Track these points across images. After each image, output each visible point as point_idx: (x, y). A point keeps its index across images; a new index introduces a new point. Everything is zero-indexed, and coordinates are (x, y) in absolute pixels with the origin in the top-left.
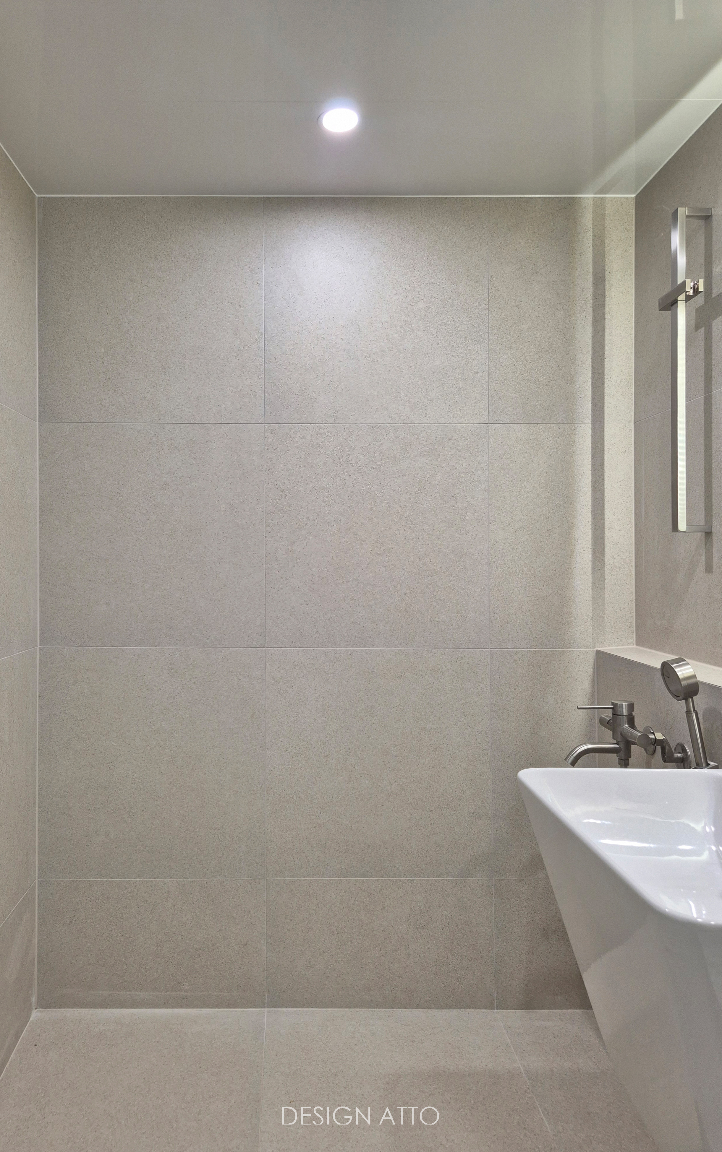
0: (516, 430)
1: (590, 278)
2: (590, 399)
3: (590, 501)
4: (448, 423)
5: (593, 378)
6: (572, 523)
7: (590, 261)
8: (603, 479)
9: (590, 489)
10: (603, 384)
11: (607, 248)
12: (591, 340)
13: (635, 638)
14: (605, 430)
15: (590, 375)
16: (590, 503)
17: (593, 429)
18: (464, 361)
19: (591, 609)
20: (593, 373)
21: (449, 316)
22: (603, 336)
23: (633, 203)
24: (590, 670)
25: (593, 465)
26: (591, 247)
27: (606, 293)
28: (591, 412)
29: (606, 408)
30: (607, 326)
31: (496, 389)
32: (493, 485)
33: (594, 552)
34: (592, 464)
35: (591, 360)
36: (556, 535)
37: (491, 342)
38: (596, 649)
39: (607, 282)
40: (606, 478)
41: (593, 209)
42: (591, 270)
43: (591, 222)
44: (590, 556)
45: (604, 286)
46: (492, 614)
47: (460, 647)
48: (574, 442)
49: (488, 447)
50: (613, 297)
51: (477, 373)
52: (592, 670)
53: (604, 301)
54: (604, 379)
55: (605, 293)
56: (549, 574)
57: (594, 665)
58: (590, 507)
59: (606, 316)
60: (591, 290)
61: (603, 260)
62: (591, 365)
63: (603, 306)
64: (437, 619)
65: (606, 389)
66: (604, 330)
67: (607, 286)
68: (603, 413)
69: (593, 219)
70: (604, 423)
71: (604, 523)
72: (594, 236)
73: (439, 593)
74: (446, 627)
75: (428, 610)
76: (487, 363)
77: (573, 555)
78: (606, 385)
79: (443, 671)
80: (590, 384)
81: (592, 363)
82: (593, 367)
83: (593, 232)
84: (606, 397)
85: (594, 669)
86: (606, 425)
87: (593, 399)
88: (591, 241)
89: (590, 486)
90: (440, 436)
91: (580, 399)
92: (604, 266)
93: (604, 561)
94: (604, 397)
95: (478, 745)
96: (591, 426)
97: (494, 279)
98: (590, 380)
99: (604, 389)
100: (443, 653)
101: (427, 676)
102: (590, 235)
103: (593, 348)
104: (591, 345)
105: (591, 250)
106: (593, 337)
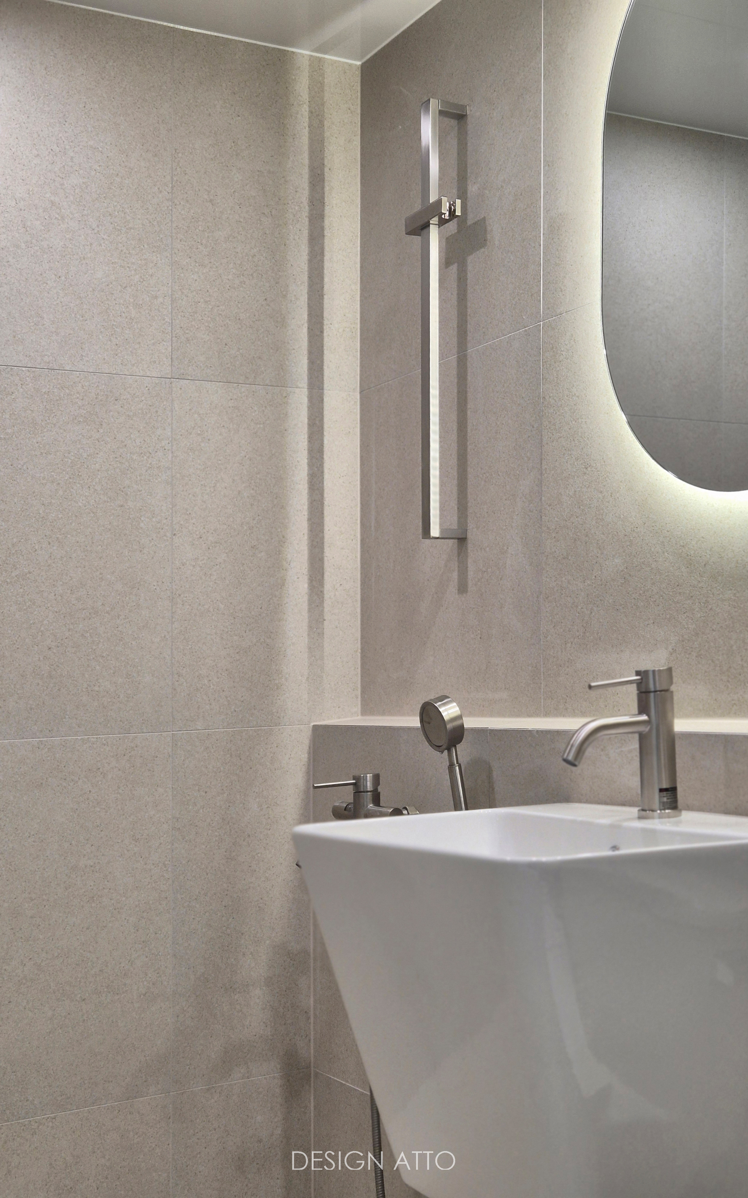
0: (210, 392)
1: (305, 172)
2: (306, 352)
3: (307, 504)
4: (114, 372)
5: (309, 321)
6: (284, 537)
7: (306, 148)
8: (323, 472)
9: (306, 486)
10: (322, 332)
11: (327, 134)
12: (307, 265)
13: (359, 706)
14: (325, 400)
15: (306, 316)
16: (306, 507)
17: (311, 398)
18: (137, 276)
19: (306, 664)
20: (310, 315)
21: (116, 204)
22: (322, 261)
23: (358, 73)
24: (304, 757)
25: (310, 451)
26: (307, 128)
27: (326, 199)
28: (306, 371)
29: (325, 367)
30: (327, 249)
31: (182, 325)
32: (178, 475)
33: (311, 580)
34: (308, 450)
35: (306, 296)
36: (263, 554)
37: (177, 251)
38: (312, 724)
39: (326, 184)
40: (326, 471)
41: (309, 72)
42: (306, 161)
43: (306, 91)
44: (306, 586)
45: (323, 188)
46: (176, 676)
47: (131, 732)
48: (286, 415)
49: (172, 414)
50: (334, 205)
51: (156, 297)
52: (306, 755)
53: (323, 211)
54: (323, 324)
55: (324, 199)
56: (253, 613)
57: (310, 748)
58: (306, 513)
59: (326, 233)
60: (306, 193)
61: (322, 151)
62: (306, 303)
63: (322, 217)
64: (96, 688)
65: (326, 339)
66: (322, 254)
67: (327, 189)
68: (323, 375)
69: (309, 88)
70: (323, 389)
71: (323, 537)
72: (311, 112)
73: (100, 645)
74: (109, 700)
75: (83, 675)
76: (170, 284)
77: (284, 585)
78: (325, 334)
79: (105, 772)
80: (305, 330)
81: (309, 299)
82: (309, 306)
83: (309, 107)
84: (325, 352)
85: (309, 753)
86: (325, 391)
87: (310, 353)
88: (307, 120)
89: (306, 482)
90: (102, 393)
91: (293, 351)
92: (323, 159)
93: (323, 594)
94: (323, 352)
95: (154, 885)
96: (307, 393)
97: (180, 155)
98: (306, 325)
99: (322, 340)
100: (105, 742)
101: (81, 781)
102: (305, 110)
103: (309, 277)
104: (306, 273)
105: (306, 131)
106: (310, 261)
